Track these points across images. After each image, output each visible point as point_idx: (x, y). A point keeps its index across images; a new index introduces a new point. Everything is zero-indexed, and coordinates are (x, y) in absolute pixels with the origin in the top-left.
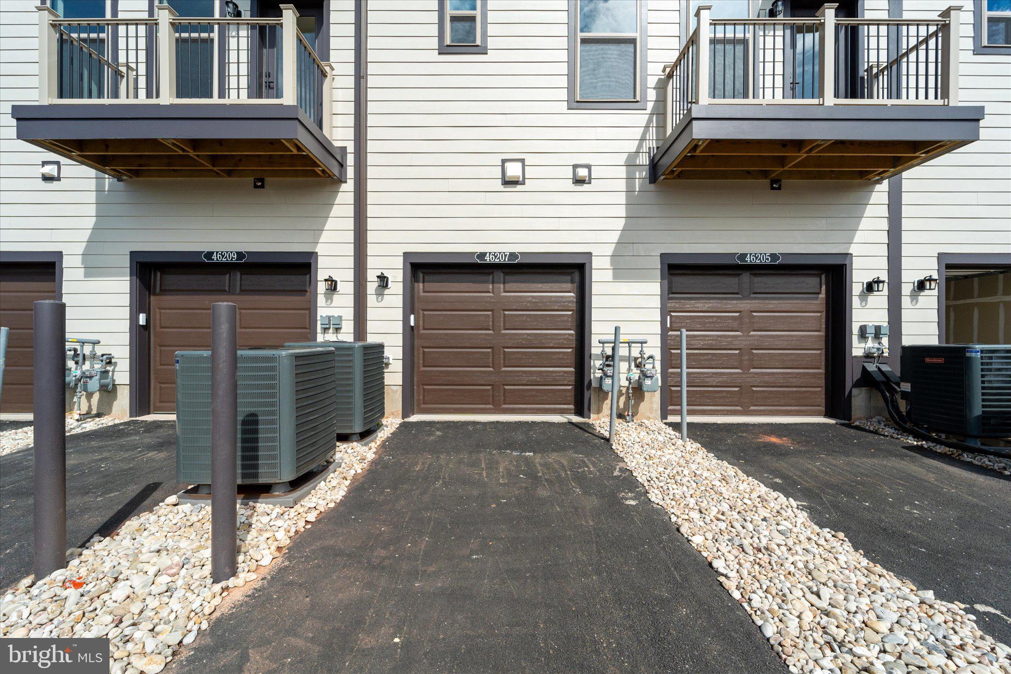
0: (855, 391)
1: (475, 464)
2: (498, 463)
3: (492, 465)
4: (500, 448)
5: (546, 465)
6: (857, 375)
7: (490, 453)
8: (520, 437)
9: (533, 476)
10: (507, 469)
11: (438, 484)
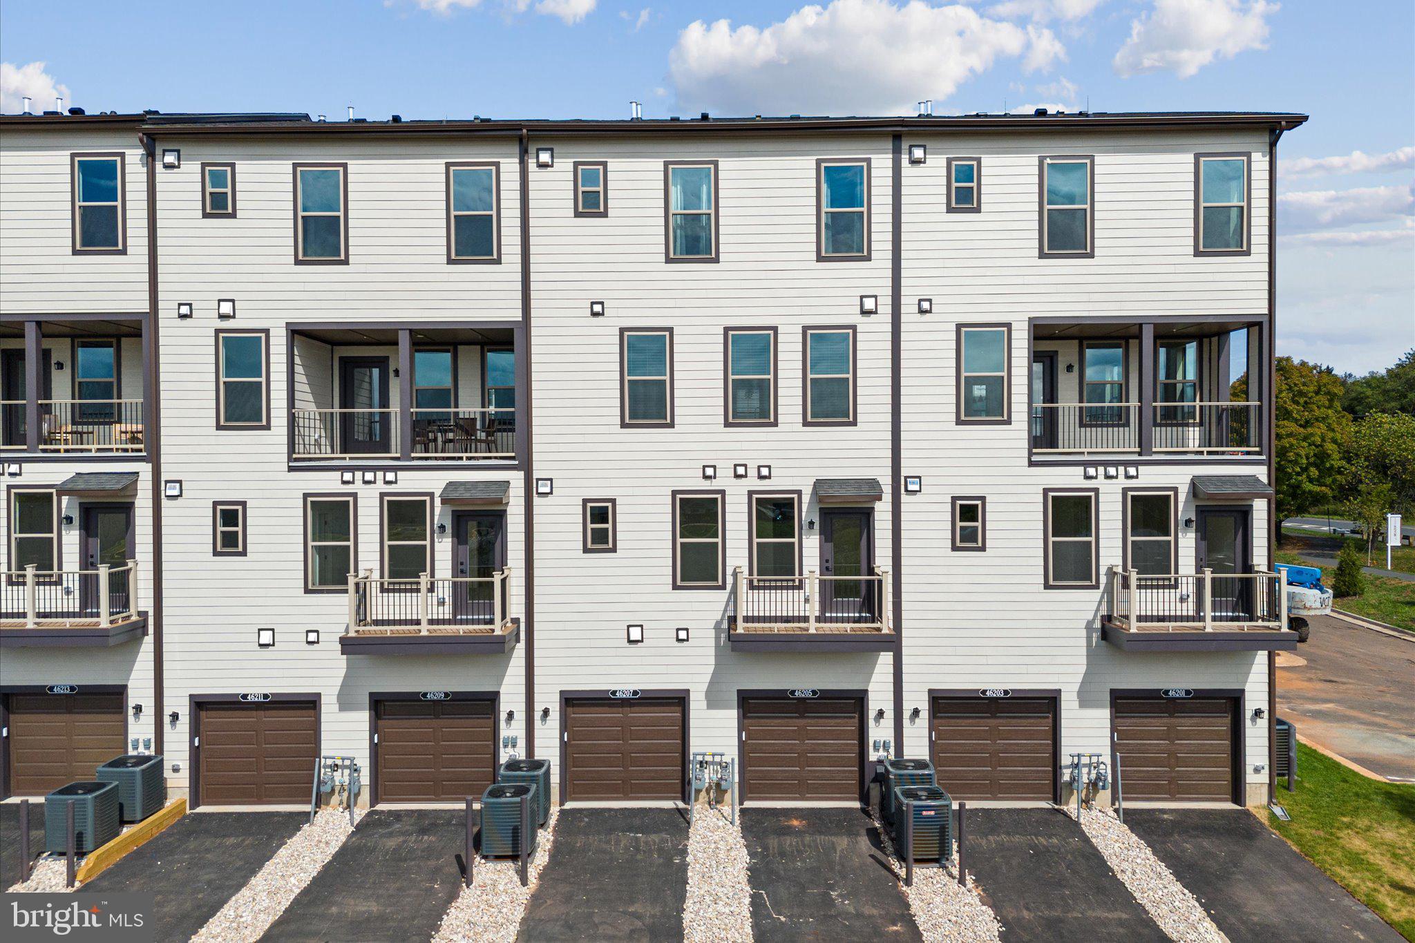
0: (872, 785)
1: (608, 842)
2: (621, 841)
3: (618, 842)
4: (623, 831)
5: (646, 843)
6: (873, 775)
7: (618, 835)
8: (637, 822)
9: (637, 849)
10: (625, 845)
11: (590, 853)
